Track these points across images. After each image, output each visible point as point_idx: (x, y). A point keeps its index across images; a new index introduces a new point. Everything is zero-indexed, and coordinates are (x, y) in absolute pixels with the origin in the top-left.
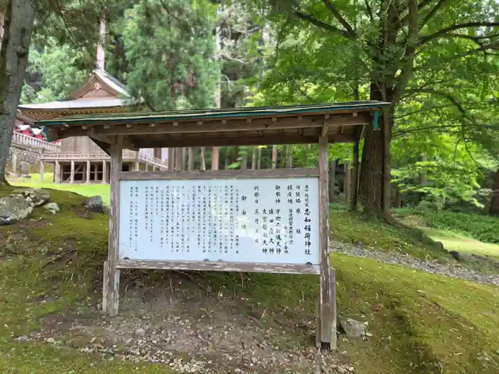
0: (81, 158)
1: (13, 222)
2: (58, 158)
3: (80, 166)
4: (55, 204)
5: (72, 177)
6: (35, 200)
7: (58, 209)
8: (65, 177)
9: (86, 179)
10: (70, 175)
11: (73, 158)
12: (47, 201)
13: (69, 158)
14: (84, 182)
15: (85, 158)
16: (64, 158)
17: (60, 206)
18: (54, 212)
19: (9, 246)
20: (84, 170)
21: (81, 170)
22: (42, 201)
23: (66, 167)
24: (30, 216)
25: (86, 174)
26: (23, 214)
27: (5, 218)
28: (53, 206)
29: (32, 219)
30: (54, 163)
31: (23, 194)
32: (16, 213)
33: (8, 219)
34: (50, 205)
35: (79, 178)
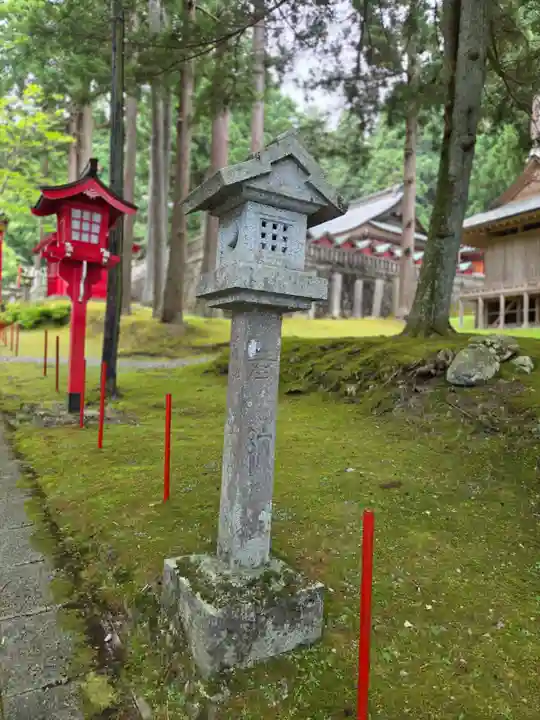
0: (513, 291)
1: (480, 383)
2: (481, 293)
3: (514, 302)
4: (527, 358)
5: (502, 318)
6: (500, 352)
7: (532, 365)
8: (492, 320)
9: (522, 320)
10: (497, 316)
11: (502, 291)
12: (515, 354)
13: (497, 291)
14: (520, 326)
15: (520, 289)
16: (491, 293)
17: (534, 360)
18: (527, 370)
19: (482, 418)
20: (519, 307)
21: (514, 308)
22: (509, 354)
23: (492, 305)
24: (498, 375)
25: (522, 314)
26: (490, 372)
27: (470, 377)
28: (525, 361)
29: (501, 381)
30: (477, 301)
31: (484, 343)
32: (480, 370)
33: (473, 379)
34: (520, 360)
35: (511, 319)
